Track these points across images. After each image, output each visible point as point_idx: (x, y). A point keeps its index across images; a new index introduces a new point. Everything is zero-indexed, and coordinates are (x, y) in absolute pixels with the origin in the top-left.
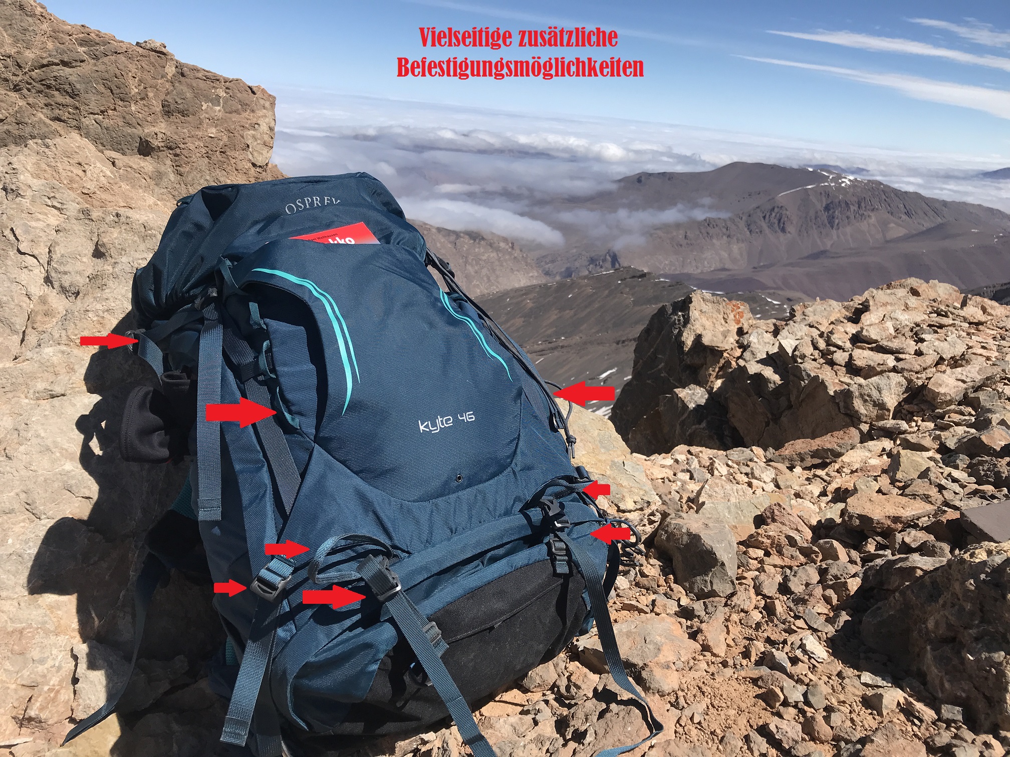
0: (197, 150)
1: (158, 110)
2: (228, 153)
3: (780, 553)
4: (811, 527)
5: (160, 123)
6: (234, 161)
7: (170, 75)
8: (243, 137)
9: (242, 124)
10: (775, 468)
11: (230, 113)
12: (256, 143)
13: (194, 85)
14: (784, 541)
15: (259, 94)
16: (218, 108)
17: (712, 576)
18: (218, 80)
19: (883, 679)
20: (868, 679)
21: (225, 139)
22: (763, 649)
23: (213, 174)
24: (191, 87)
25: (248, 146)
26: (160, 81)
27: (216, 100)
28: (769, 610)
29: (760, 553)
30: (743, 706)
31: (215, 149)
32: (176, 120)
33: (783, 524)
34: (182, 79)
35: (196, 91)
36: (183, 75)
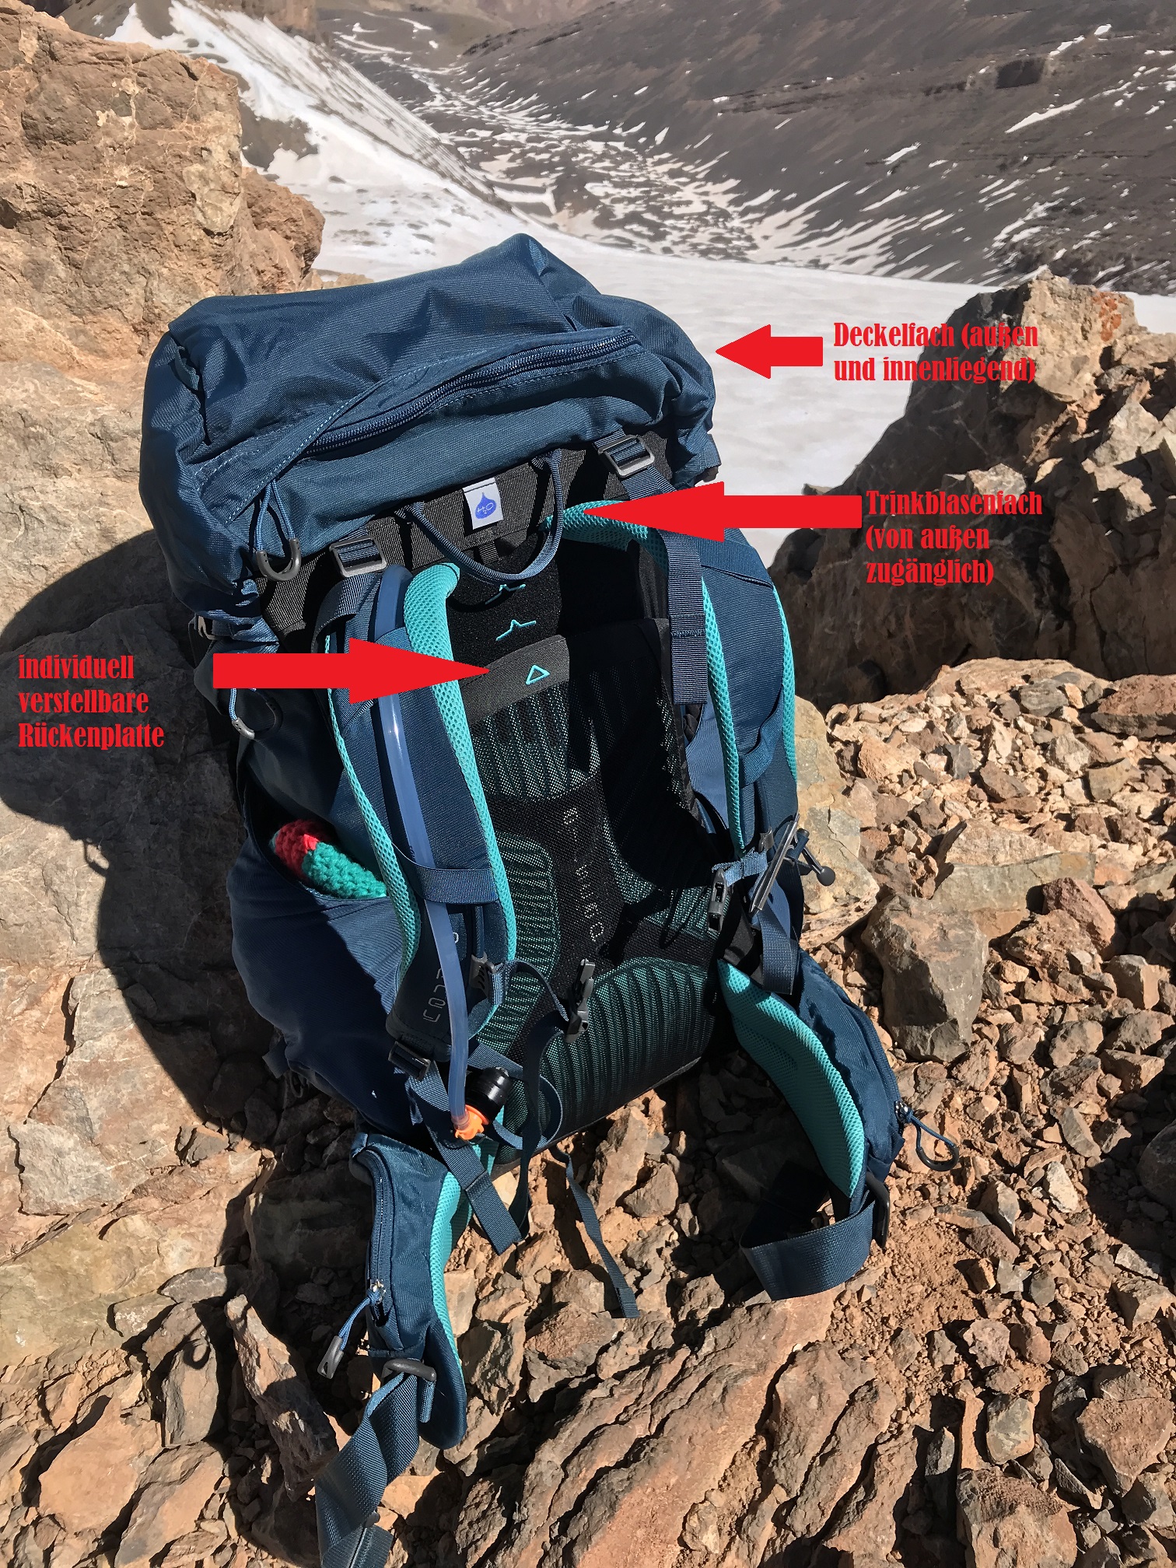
0: (99, 216)
1: (17, 134)
2: (159, 216)
3: (1053, 978)
4: (1118, 914)
5: (24, 161)
6: (170, 228)
7: (30, 55)
8: (181, 178)
9: (178, 151)
10: (1092, 747)
11: (153, 128)
12: (206, 190)
13: (78, 78)
14: (1063, 963)
15: (204, 79)
16: (127, 120)
17: (936, 1034)
18: (121, 60)
19: (1149, 1266)
20: (1127, 1260)
21: (149, 186)
22: (986, 1172)
23: (136, 261)
24: (69, 81)
25: (194, 196)
26: (12, 72)
27: (121, 104)
28: (1011, 1092)
29: (1022, 973)
30: (936, 1282)
31: (131, 210)
32: (52, 153)
33: (1072, 914)
34: (53, 65)
35: (81, 91)
36: (53, 57)
